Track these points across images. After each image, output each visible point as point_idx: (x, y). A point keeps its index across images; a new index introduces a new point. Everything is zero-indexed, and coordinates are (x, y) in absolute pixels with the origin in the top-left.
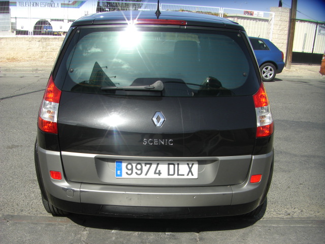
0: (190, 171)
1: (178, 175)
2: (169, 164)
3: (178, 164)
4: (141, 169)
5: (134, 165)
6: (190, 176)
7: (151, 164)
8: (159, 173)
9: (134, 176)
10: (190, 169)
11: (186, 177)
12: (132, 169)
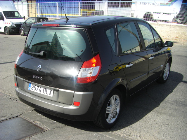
0: (50, 93)
1: (46, 94)
2: (44, 88)
3: (47, 89)
4: (35, 88)
5: (34, 86)
6: (50, 95)
7: (39, 87)
8: (40, 91)
9: (33, 90)
10: (51, 92)
11: (48, 95)
12: (33, 87)
